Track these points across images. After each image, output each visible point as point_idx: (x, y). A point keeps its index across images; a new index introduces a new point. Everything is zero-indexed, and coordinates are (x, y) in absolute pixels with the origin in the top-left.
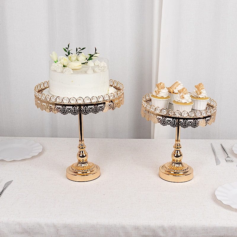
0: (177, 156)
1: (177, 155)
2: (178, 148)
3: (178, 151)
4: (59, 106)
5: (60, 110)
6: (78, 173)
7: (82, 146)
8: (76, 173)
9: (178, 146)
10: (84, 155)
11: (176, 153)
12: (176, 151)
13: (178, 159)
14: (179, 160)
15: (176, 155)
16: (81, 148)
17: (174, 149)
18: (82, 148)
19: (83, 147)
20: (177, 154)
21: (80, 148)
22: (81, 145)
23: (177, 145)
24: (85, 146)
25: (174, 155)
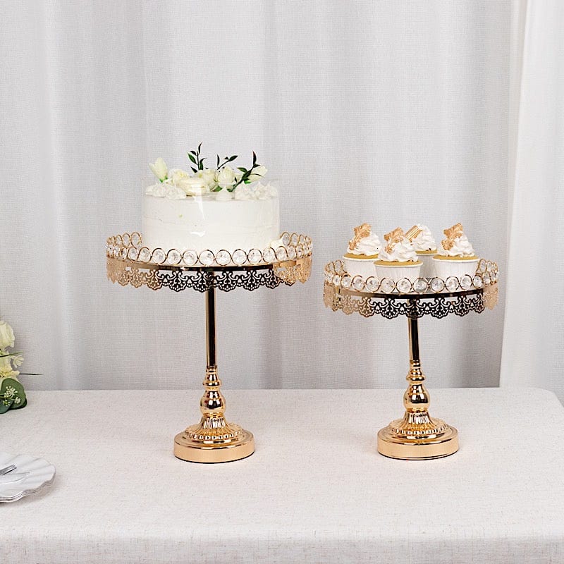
0: (419, 401)
1: (417, 396)
2: (417, 379)
3: (417, 386)
4: (165, 272)
5: (169, 281)
6: (205, 442)
7: (213, 380)
8: (198, 442)
9: (417, 373)
10: (218, 403)
11: (415, 392)
12: (415, 387)
13: (422, 406)
14: (422, 409)
15: (414, 398)
16: (210, 384)
17: (409, 382)
18: (214, 385)
19: (216, 384)
20: (418, 394)
21: (207, 384)
22: (211, 378)
23: (414, 373)
24: (218, 381)
25: (411, 397)
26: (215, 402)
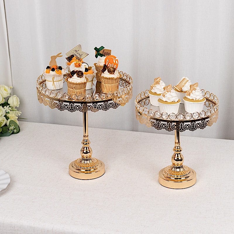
0: (178, 160)
2: (178, 151)
6: (81, 170)
7: (86, 142)
9: (178, 148)
10: (88, 152)
12: (177, 154)
13: (179, 163)
17: (174, 152)
20: (178, 157)
21: (84, 144)
24: (89, 142)
25: (175, 158)
26: (87, 151)
